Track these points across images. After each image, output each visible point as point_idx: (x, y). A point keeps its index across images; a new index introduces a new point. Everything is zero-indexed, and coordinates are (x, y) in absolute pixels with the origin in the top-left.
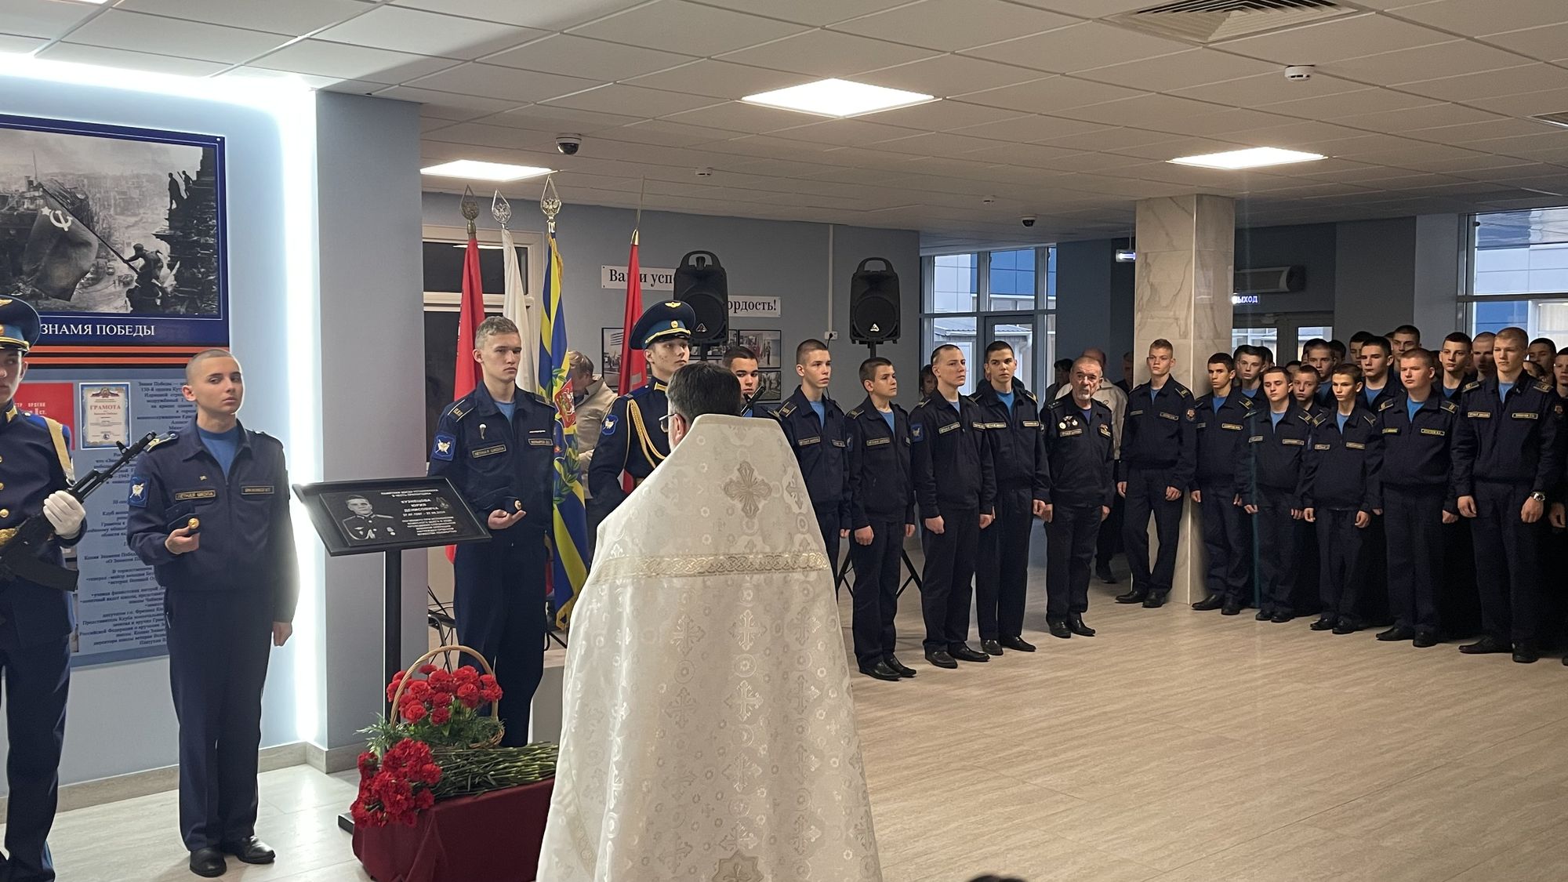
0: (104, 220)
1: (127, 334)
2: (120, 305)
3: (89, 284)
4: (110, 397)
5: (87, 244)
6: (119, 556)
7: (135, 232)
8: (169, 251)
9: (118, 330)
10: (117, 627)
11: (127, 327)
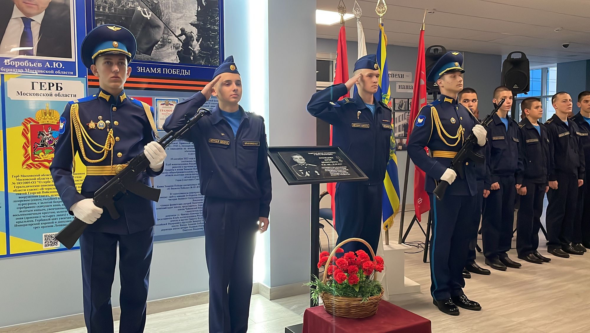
0: (166, 15)
1: (177, 74)
2: (174, 59)
3: (159, 47)
4: (169, 106)
5: (158, 27)
6: (173, 186)
7: (181, 21)
8: (197, 32)
9: (173, 72)
10: (172, 222)
11: (177, 70)
